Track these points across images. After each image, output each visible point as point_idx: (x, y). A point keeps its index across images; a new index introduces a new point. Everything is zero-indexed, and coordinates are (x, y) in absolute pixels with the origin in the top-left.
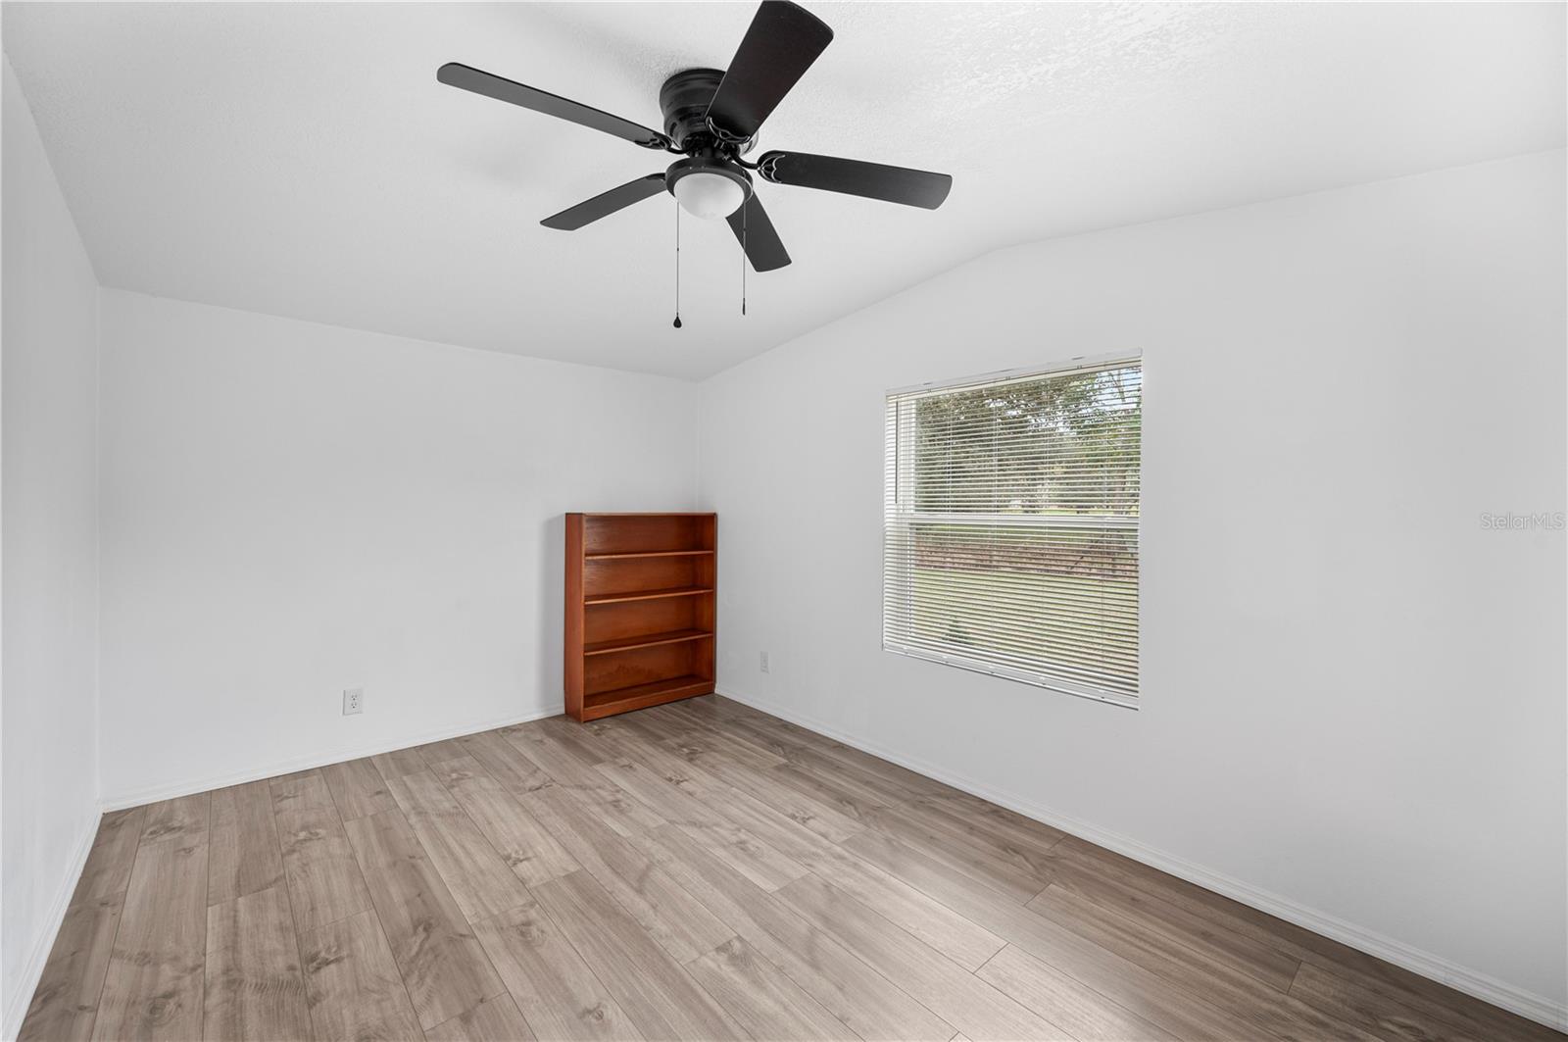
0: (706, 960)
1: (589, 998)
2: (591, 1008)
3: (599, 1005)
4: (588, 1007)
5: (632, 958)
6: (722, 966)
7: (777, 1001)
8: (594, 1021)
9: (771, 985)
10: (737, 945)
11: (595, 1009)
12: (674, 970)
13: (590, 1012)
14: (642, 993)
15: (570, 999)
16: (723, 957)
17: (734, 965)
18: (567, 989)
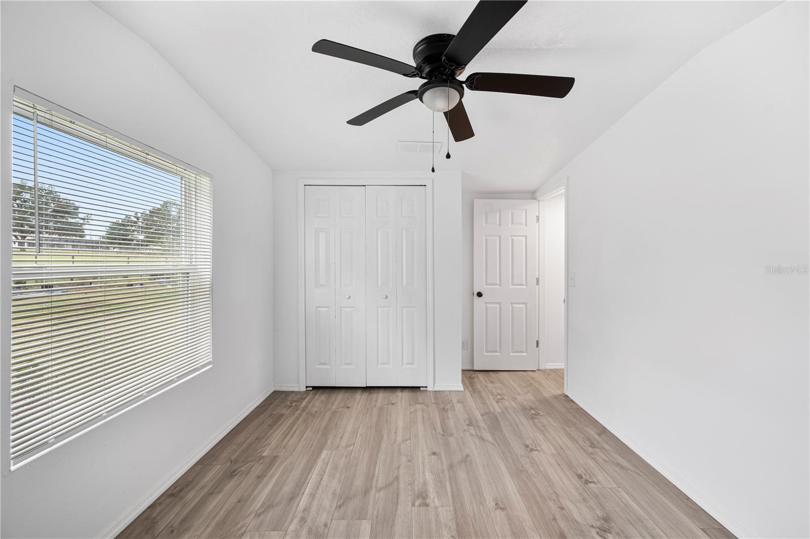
0: (437, 504)
1: (500, 515)
2: (499, 509)
3: (496, 509)
4: (501, 510)
5: (471, 524)
6: (432, 497)
7: (424, 475)
8: (500, 504)
9: (421, 481)
10: (417, 503)
11: (498, 508)
12: (454, 506)
13: (501, 508)
14: (475, 505)
15: (509, 518)
16: (428, 501)
17: (427, 495)
18: (510, 525)
